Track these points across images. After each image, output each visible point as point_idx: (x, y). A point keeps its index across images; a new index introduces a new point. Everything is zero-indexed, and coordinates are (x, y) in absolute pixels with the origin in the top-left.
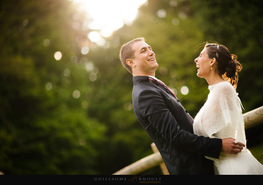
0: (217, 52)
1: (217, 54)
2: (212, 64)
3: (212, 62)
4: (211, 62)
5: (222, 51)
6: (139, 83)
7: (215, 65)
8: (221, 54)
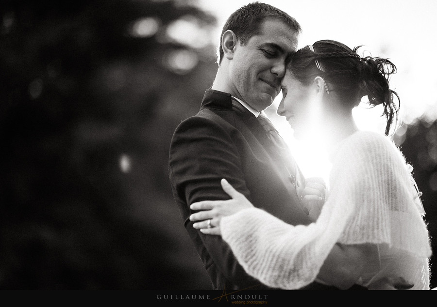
1: (319, 65)
6: (207, 106)
7: (328, 93)
8: (327, 58)
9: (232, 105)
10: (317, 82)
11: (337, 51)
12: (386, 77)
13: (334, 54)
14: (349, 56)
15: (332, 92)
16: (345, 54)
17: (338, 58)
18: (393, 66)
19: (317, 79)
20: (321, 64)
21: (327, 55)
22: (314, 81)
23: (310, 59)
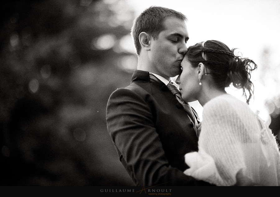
0: (202, 51)
1: (204, 56)
2: (200, 74)
3: (199, 72)
5: (212, 47)
6: (134, 81)
7: (206, 75)
8: (210, 52)
9: (150, 79)
10: (200, 67)
11: (218, 49)
12: (248, 71)
13: (215, 50)
14: (225, 54)
15: (209, 75)
16: (222, 51)
17: (216, 53)
18: (255, 65)
19: (200, 64)
20: (205, 55)
21: (210, 50)
22: (198, 66)
23: (199, 51)
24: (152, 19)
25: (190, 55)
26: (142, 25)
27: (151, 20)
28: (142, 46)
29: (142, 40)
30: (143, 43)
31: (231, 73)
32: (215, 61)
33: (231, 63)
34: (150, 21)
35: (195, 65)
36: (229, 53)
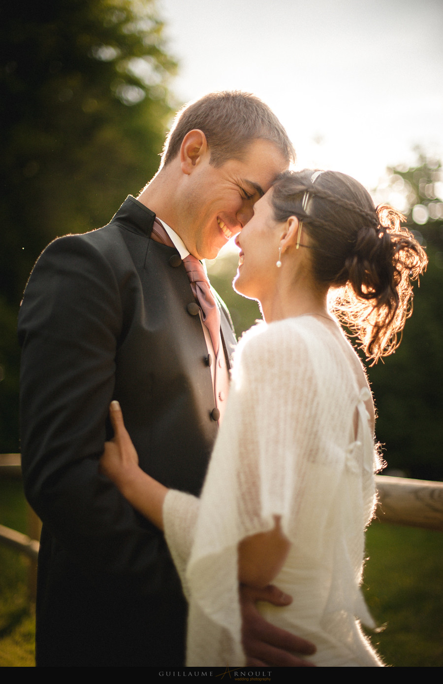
0: (307, 191)
1: (307, 204)
2: (284, 242)
3: (284, 237)
4: (282, 235)
5: (331, 189)
8: (322, 198)
10: (290, 224)
11: (344, 196)
13: (334, 197)
14: (356, 212)
15: (304, 249)
16: (352, 205)
17: (337, 205)
19: (292, 220)
20: (311, 201)
21: (325, 193)
22: (286, 221)
23: (301, 187)
24: (234, 123)
25: (280, 191)
26: (209, 118)
27: (230, 123)
28: (180, 154)
29: (188, 144)
30: (185, 151)
31: (355, 260)
32: (326, 223)
33: (363, 239)
34: (227, 123)
35: (282, 216)
36: (367, 214)
